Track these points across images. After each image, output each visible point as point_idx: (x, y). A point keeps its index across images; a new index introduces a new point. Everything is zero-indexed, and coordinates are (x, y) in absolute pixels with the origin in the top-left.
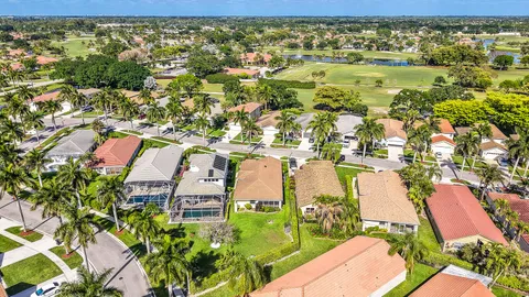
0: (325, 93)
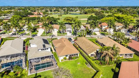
0: (67, 19)
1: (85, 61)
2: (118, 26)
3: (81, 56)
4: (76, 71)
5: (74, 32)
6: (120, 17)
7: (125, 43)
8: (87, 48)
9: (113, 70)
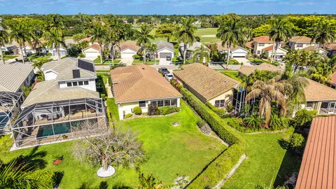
1: (197, 118)
2: (301, 45)
3: (188, 108)
4: (165, 143)
5: (178, 59)
6: (305, 22)
7: (320, 73)
8: (206, 86)
9: (282, 143)
